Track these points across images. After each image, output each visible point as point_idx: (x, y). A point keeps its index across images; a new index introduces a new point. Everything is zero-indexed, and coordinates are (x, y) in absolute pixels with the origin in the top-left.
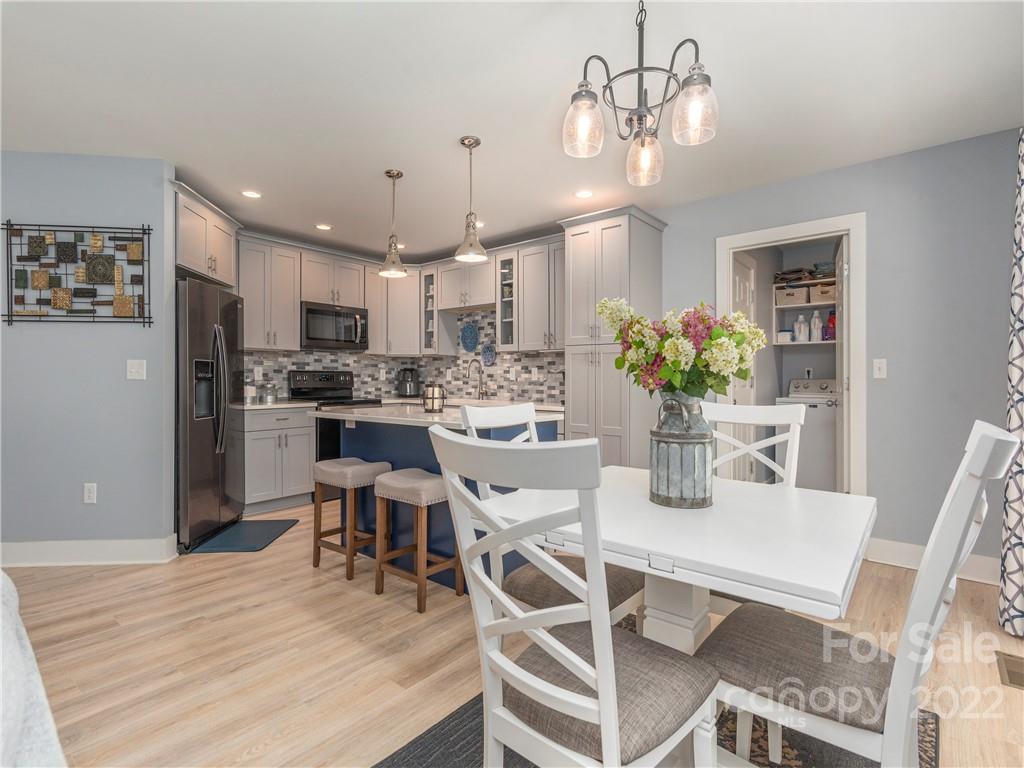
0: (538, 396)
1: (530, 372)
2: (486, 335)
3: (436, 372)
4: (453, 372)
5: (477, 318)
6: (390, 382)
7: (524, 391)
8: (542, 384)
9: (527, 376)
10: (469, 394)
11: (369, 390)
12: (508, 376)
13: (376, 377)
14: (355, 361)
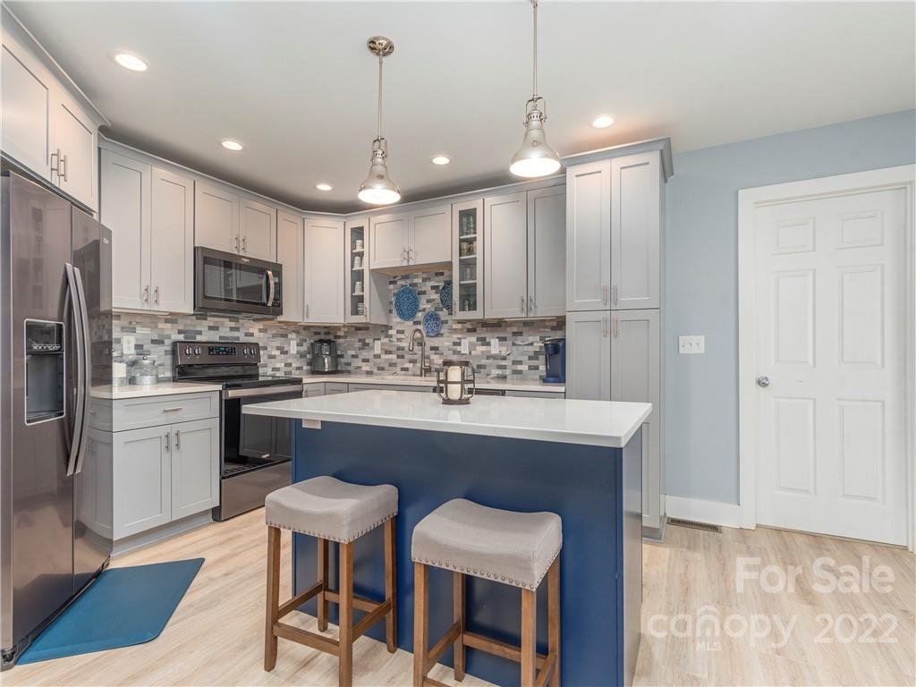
0: (499, 372)
1: (489, 344)
2: (429, 301)
3: (358, 345)
4: (382, 344)
5: (415, 281)
6: (302, 355)
7: (480, 367)
8: (504, 358)
9: (484, 348)
10: (406, 369)
11: (278, 365)
12: (458, 348)
13: (286, 349)
14: (260, 330)
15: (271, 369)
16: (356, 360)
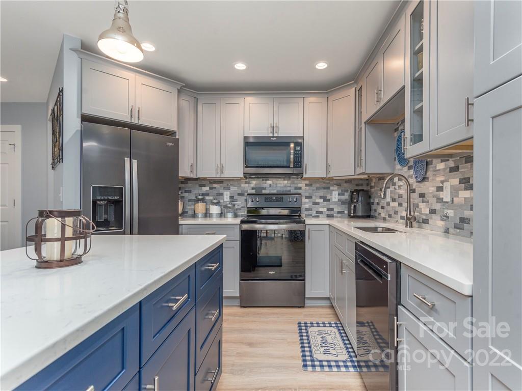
6: (343, 202)
14: (306, 185)
15: (315, 212)
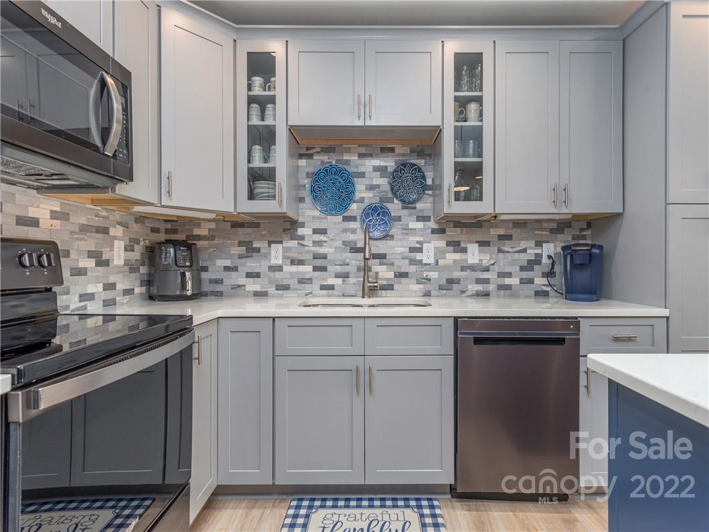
0: (480, 287)
1: (464, 250)
2: (372, 188)
3: (237, 250)
4: (285, 250)
5: (346, 157)
6: (133, 268)
7: (451, 281)
8: (487, 270)
9: (457, 256)
10: (331, 287)
11: (91, 289)
12: (418, 256)
13: (104, 257)
14: (54, 214)
16: (234, 274)
